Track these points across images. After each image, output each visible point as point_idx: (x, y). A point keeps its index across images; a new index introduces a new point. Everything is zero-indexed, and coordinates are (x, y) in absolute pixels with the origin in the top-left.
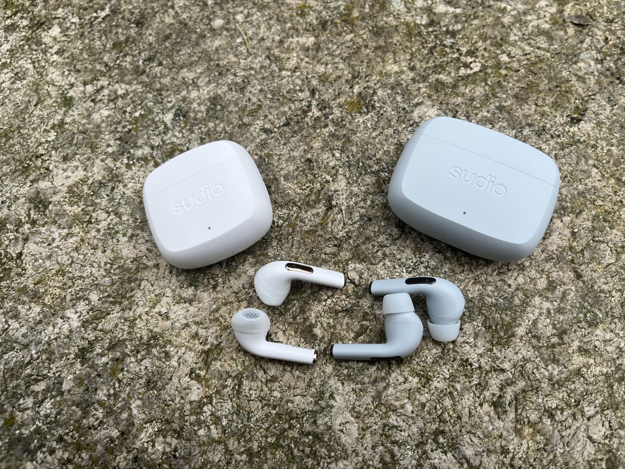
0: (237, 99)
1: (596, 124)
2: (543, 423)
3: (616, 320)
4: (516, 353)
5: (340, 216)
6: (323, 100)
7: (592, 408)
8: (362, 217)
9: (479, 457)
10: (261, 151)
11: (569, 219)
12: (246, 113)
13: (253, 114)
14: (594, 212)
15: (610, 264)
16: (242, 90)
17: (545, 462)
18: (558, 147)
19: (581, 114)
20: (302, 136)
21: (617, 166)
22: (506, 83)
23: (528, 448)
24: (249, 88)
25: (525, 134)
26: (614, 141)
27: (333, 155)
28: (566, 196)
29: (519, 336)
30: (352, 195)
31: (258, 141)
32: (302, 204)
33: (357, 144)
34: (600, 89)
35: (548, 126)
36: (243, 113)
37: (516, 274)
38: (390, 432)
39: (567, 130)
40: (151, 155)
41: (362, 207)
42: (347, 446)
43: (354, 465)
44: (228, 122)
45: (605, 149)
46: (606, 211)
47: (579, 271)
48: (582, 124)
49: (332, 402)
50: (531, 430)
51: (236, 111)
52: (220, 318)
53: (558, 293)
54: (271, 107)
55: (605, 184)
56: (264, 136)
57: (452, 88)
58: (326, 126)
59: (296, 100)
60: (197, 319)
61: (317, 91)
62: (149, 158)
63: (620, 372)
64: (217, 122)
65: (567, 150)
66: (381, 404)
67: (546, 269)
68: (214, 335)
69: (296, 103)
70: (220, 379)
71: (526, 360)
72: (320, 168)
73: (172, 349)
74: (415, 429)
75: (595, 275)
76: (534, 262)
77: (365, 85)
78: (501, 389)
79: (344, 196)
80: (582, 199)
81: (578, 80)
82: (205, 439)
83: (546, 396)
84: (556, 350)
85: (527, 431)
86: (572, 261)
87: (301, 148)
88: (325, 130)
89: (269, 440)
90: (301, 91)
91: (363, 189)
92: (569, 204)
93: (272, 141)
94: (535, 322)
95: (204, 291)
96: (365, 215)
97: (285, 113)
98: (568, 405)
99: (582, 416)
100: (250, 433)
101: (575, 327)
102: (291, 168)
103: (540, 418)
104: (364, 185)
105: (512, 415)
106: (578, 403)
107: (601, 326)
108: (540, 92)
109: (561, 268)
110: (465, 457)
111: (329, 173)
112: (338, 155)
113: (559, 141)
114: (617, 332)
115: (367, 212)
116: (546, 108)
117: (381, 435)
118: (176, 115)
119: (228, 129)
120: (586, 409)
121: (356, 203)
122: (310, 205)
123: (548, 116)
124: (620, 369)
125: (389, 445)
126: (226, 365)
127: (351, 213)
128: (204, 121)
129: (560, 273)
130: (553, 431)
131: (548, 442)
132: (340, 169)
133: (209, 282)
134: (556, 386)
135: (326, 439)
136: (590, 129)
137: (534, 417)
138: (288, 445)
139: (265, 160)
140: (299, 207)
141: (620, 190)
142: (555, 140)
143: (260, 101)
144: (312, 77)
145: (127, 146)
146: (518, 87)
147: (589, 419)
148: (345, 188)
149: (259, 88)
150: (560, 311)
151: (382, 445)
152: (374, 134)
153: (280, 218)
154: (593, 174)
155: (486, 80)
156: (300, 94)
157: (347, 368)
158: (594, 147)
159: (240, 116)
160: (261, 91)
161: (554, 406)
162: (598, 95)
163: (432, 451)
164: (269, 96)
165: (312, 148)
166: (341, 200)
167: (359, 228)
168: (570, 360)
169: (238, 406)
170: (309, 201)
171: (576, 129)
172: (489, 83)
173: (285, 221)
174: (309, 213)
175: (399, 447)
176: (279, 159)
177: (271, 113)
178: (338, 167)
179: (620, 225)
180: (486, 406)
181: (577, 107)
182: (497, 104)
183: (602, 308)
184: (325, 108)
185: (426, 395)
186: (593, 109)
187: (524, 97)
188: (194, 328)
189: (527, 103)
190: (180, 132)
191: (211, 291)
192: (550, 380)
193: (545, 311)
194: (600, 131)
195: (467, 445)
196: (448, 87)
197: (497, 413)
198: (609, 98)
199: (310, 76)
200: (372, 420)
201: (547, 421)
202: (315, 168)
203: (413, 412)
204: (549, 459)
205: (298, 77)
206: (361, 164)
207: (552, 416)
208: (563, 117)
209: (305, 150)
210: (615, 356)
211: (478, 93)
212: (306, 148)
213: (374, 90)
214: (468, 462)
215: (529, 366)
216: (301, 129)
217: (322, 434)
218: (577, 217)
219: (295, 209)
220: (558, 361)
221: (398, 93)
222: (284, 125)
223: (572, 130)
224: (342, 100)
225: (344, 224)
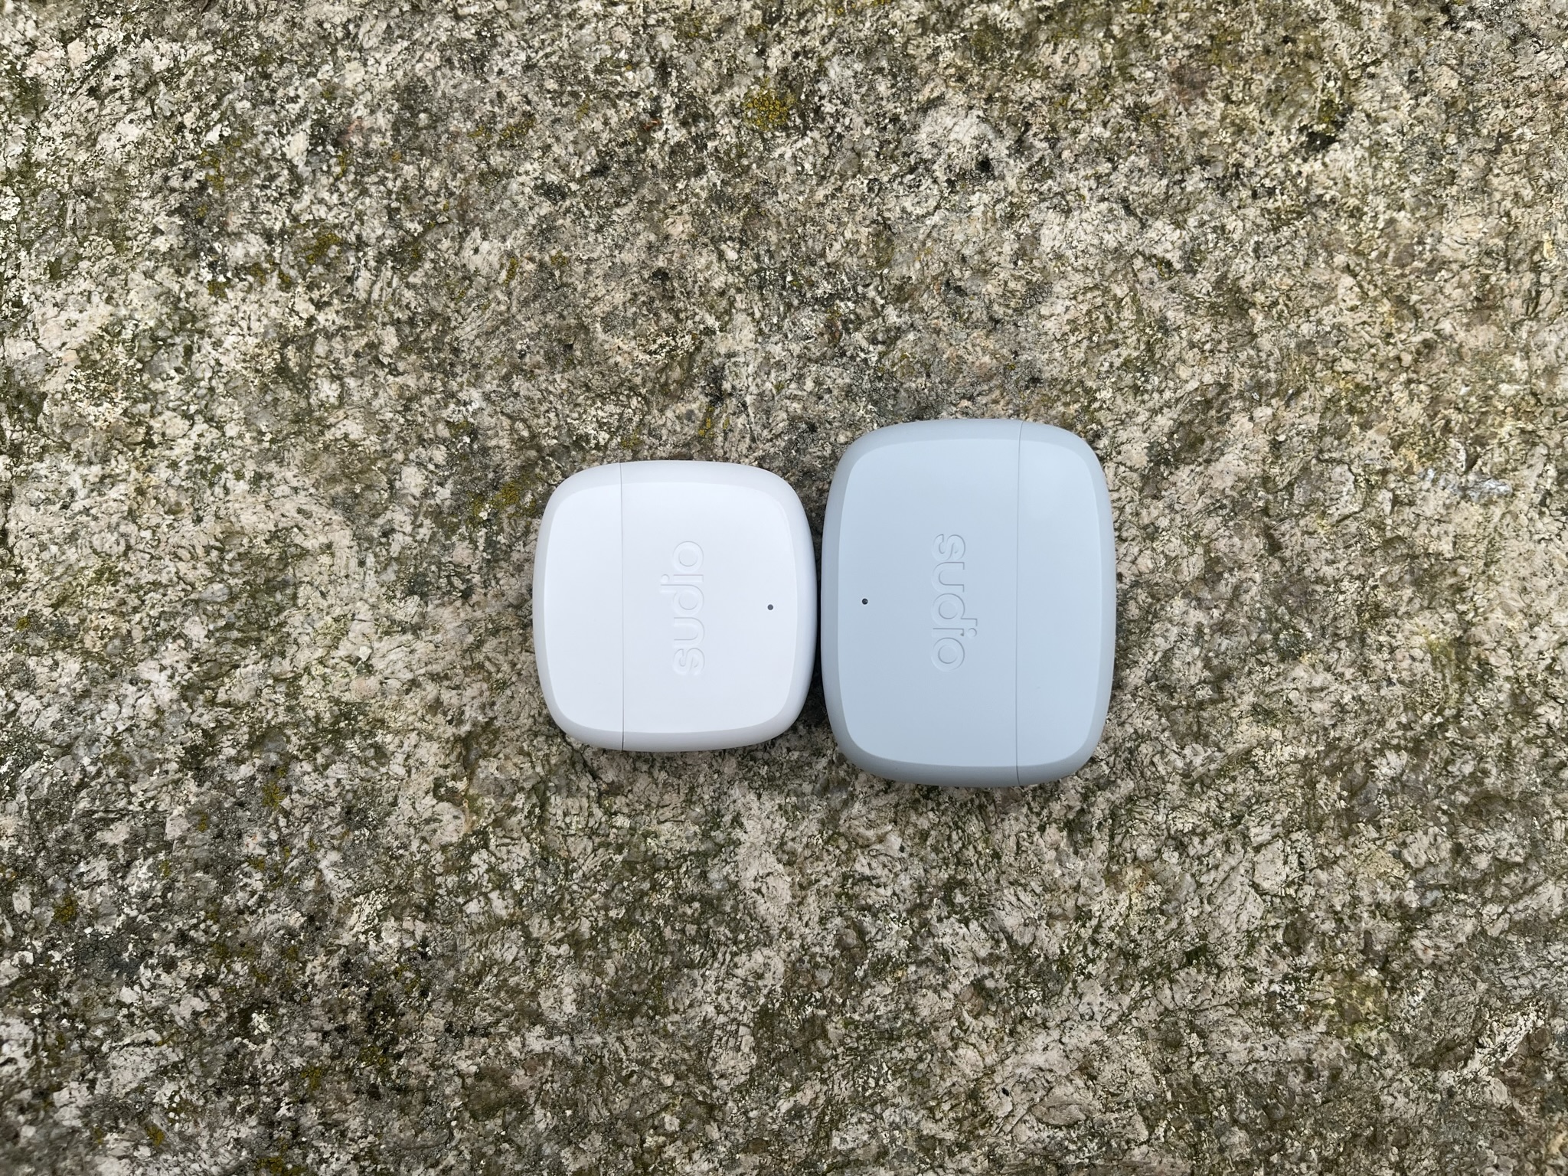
0: (471, 93)
1: (1369, 149)
2: (1163, 861)
3: (1342, 644)
4: (1122, 724)
5: (741, 420)
6: (690, 96)
7: (1267, 828)
8: (793, 420)
9: (1032, 928)
10: (542, 249)
11: (1269, 411)
12: (496, 139)
13: (513, 139)
14: (1328, 391)
15: (1346, 517)
16: (478, 64)
17: (1160, 935)
18: (1266, 224)
19: (1334, 123)
20: (641, 201)
21: (1403, 266)
22: (1158, 34)
23: (1130, 907)
24: (497, 62)
25: (1189, 189)
26: (1407, 194)
27: (721, 256)
28: (1270, 354)
29: (1130, 688)
30: (769, 364)
31: (532, 221)
32: (652, 392)
33: (779, 223)
34: (1394, 45)
35: (1249, 163)
36: (489, 138)
37: (1136, 550)
38: (857, 889)
39: (1294, 170)
40: (269, 257)
41: (794, 398)
42: (770, 920)
43: (783, 955)
44: (451, 164)
45: (1381, 217)
46: (1357, 386)
47: (1276, 534)
48: (1335, 152)
49: (738, 834)
50: (1139, 872)
51: (468, 133)
52: (487, 664)
53: (1224, 588)
54: (556, 121)
55: (1365, 318)
56: (546, 208)
57: (1021, 46)
58: (700, 171)
59: (620, 96)
60: (436, 668)
61: (674, 66)
62: (266, 265)
63: (1337, 754)
64: (425, 162)
65: (1286, 232)
66: (840, 834)
67: (1205, 533)
68: (477, 703)
69: (621, 103)
70: (501, 795)
71: (1140, 737)
72: (689, 294)
73: (389, 738)
74: (905, 881)
75: (1311, 543)
76: (1178, 518)
77: (797, 47)
78: (1085, 797)
79: (751, 369)
80: (1305, 359)
81: (1340, 18)
82: (482, 919)
83: (1174, 809)
84: (1205, 714)
85: (1132, 874)
86: (1265, 511)
87: (641, 241)
88: (699, 184)
89: (612, 913)
90: (634, 66)
91: (796, 348)
92: (1272, 375)
93: (568, 222)
94: (1168, 656)
95: (443, 605)
96: (801, 418)
97: (593, 137)
98: (1217, 824)
99: (1244, 846)
100: (572, 902)
101: (1252, 663)
102: (619, 297)
103: (1159, 851)
104: (797, 339)
105: (1102, 848)
106: (1237, 819)
107: (1306, 659)
108: (1241, 60)
109: (1239, 528)
110: (1003, 930)
111: (711, 308)
112: (732, 255)
113: (1270, 205)
114: (1340, 670)
115: (805, 408)
116: (1251, 111)
117: (838, 896)
118: (316, 140)
119: (452, 184)
120: (1253, 831)
121: (779, 387)
122: (669, 393)
123: (1253, 132)
124: (1336, 748)
125: (853, 914)
126: (509, 766)
127: (768, 412)
128: (392, 158)
129: (1236, 540)
130: (1182, 876)
131: (1169, 897)
132: (739, 297)
133: (450, 583)
134: (1197, 787)
135: (728, 909)
136: (1351, 164)
137: (1145, 850)
138: (652, 921)
139: (552, 275)
140: (644, 398)
141: (1399, 330)
142: (1260, 203)
143: (529, 103)
144: (661, 22)
145: (202, 233)
146: (1187, 47)
147: (1257, 850)
148: (752, 345)
149: (523, 57)
150: (1223, 628)
151: (841, 914)
152: (820, 195)
153: (601, 425)
154: (1341, 291)
155: (1109, 22)
156: (630, 75)
157: (766, 763)
158: (1356, 213)
159: (480, 149)
160: (529, 67)
161: (1188, 827)
162: (1386, 63)
163: (940, 920)
164: (551, 85)
165: (667, 237)
166: (744, 379)
167: (786, 450)
168: (1231, 734)
169: (543, 848)
170: (666, 384)
171: (1318, 166)
172: (1116, 30)
173: (613, 435)
174: (669, 413)
175: (875, 916)
176: (588, 272)
177: (558, 139)
178: (733, 291)
179: (1386, 418)
180: (1052, 832)
181: (1329, 103)
182: (1130, 100)
183: (1315, 618)
184: (696, 117)
185: (931, 814)
186: (1367, 106)
187: (1198, 78)
188: (431, 690)
189: (1203, 95)
190: (333, 189)
191: (458, 603)
192: (1186, 775)
193: (1191, 631)
194: (1375, 168)
195: (1008, 908)
196: (1011, 45)
197: (1074, 844)
198: (1412, 73)
199: (652, 21)
200: (820, 867)
201: (1172, 857)
202: (677, 294)
203: (902, 849)
204: (1168, 928)
205: (622, 22)
206: (789, 278)
207: (1181, 847)
208: (1289, 131)
209: (650, 247)
210: (1328, 722)
211: (1084, 67)
212: (652, 237)
213: (821, 60)
214: (1009, 938)
215: (1146, 749)
216: (638, 181)
217: (720, 899)
218: (1287, 405)
219: (634, 402)
220: (1207, 736)
221: (880, 70)
222: (595, 173)
223: (1306, 169)
224: (735, 93)
225: (753, 440)
